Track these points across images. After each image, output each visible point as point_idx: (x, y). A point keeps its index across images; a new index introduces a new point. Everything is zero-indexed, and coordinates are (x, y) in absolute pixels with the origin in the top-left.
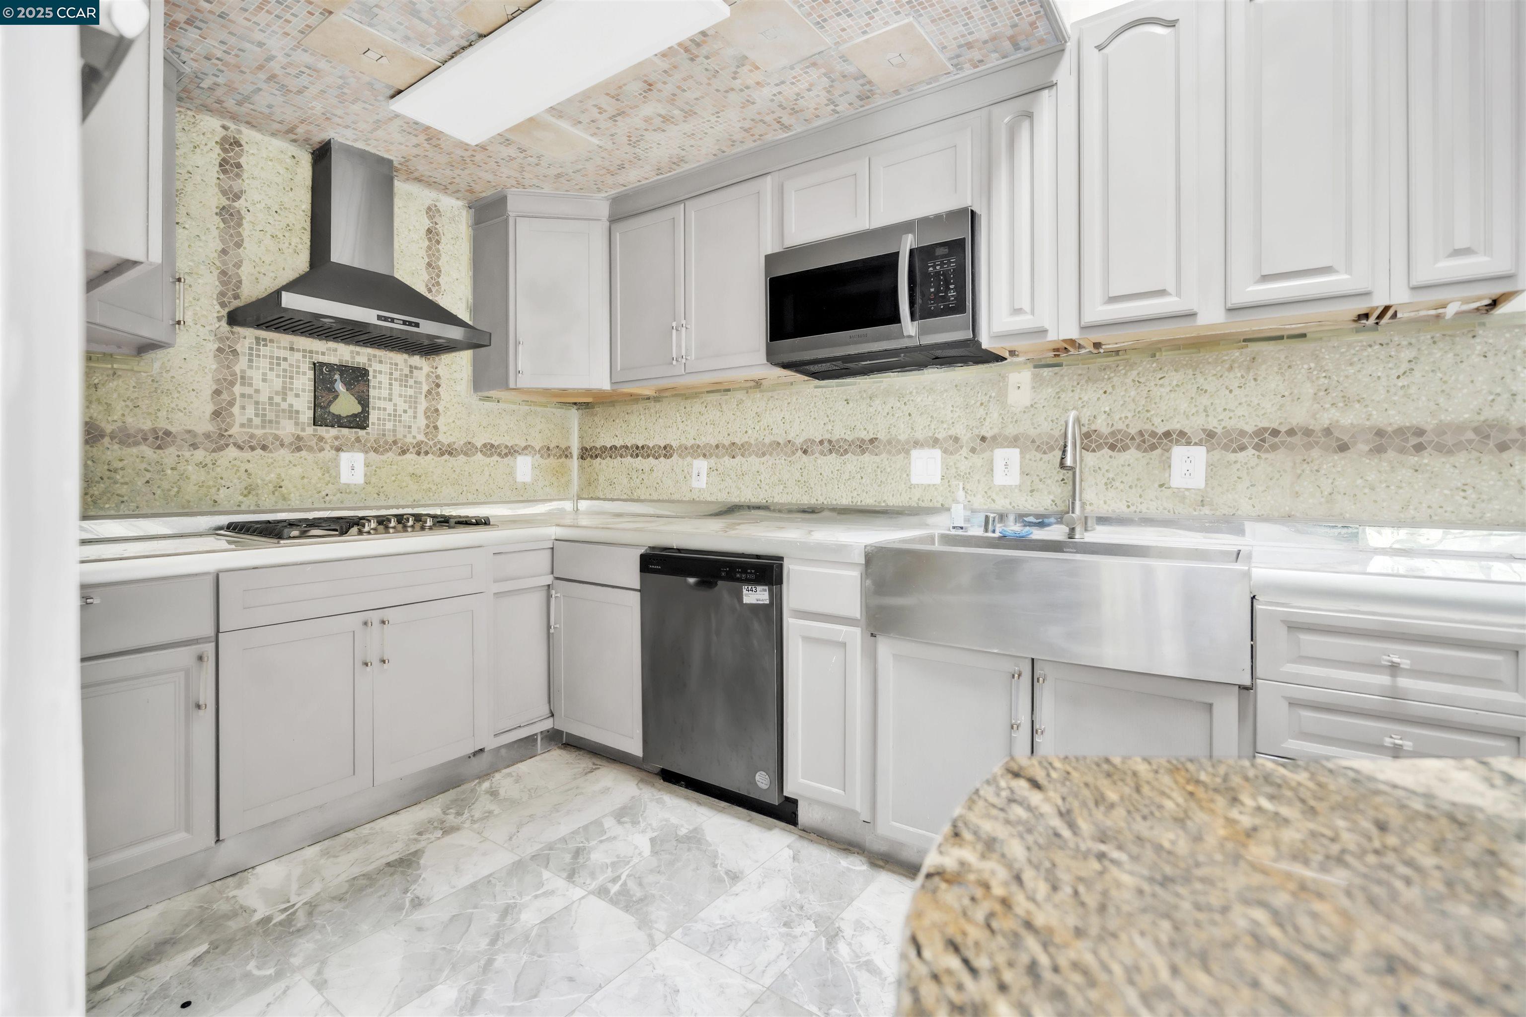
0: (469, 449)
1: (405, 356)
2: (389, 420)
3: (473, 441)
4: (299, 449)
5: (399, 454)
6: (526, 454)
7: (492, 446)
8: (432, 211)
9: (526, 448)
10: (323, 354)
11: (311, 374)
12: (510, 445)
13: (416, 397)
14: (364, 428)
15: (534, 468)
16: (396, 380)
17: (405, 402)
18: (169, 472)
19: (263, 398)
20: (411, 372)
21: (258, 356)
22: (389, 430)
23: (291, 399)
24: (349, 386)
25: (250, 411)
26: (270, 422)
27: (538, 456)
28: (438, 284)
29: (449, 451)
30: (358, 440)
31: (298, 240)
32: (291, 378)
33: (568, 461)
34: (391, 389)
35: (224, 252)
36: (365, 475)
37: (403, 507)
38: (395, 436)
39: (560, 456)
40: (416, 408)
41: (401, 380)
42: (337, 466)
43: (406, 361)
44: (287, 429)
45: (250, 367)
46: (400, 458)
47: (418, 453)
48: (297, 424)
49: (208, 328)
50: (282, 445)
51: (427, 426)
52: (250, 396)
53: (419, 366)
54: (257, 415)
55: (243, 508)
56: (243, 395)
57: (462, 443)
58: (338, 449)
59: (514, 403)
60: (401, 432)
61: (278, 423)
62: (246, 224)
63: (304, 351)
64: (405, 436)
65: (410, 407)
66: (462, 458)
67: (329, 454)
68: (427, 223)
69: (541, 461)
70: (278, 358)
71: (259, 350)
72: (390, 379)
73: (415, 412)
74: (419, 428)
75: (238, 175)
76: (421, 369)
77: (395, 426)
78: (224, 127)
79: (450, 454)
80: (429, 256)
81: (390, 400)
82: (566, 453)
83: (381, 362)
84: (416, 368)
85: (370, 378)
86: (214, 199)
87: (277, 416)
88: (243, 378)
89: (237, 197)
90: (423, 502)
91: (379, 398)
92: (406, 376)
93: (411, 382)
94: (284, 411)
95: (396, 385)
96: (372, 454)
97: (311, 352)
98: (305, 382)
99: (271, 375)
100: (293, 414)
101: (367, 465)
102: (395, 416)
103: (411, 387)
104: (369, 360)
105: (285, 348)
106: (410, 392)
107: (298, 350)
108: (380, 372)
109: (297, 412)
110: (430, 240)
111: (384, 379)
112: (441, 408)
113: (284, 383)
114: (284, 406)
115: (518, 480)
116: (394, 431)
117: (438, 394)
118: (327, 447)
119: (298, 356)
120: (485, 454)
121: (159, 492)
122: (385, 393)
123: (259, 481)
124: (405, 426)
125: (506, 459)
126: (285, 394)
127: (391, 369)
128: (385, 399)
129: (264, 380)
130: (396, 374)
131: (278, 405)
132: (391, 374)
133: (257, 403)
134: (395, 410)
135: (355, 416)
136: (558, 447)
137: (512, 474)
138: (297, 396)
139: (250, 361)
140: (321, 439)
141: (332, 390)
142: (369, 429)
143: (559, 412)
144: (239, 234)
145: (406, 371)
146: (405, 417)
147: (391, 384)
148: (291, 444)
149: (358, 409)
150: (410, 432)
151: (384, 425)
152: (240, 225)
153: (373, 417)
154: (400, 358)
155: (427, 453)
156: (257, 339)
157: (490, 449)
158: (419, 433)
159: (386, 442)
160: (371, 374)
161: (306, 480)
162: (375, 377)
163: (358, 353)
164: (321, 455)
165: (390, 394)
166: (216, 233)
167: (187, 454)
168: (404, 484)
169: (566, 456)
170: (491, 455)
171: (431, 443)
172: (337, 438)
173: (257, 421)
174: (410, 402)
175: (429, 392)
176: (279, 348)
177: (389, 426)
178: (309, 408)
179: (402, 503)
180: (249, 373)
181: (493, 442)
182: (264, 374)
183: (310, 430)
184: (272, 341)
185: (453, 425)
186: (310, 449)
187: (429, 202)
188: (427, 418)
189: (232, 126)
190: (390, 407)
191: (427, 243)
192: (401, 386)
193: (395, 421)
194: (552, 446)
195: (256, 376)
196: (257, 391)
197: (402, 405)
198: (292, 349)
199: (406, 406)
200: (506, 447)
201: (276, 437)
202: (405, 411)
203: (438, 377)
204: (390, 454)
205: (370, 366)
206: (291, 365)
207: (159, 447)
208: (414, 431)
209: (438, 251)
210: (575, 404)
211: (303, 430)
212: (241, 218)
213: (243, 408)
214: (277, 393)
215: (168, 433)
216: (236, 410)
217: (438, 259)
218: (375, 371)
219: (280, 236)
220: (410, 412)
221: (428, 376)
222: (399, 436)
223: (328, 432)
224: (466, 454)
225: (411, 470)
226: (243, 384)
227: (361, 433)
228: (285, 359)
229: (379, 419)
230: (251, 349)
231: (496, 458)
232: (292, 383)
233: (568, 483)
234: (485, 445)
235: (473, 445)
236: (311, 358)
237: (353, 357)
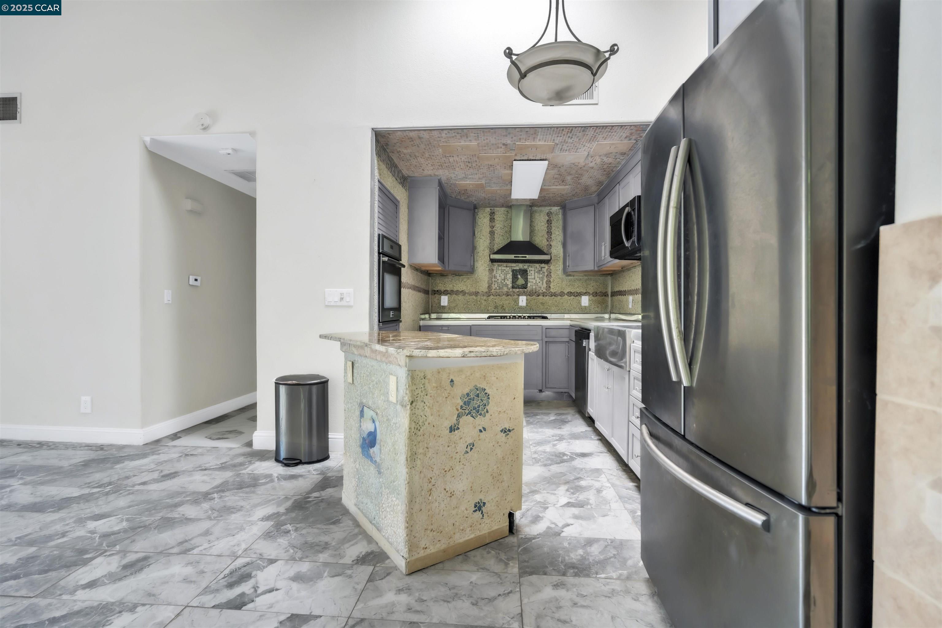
0: (562, 294)
1: (540, 264)
2: (534, 286)
3: (564, 291)
4: (508, 295)
5: (537, 296)
6: (586, 295)
7: (571, 293)
8: (549, 214)
9: (586, 293)
10: (515, 267)
11: (511, 273)
12: (578, 292)
13: (543, 277)
14: (526, 288)
15: (589, 300)
16: (536, 272)
17: (539, 279)
18: (478, 302)
19: (499, 281)
20: (541, 269)
21: (498, 270)
22: (534, 289)
23: (506, 281)
24: (522, 276)
25: (496, 285)
26: (501, 288)
27: (591, 296)
28: (551, 238)
29: (554, 295)
30: (524, 292)
31: (508, 235)
32: (506, 275)
33: (606, 298)
34: (535, 275)
35: (490, 243)
36: (526, 303)
37: (538, 314)
38: (536, 290)
39: (602, 296)
40: (543, 281)
41: (538, 272)
42: (518, 300)
43: (540, 265)
44: (505, 289)
45: (496, 273)
46: (537, 298)
47: (543, 296)
48: (507, 288)
49: (487, 264)
50: (504, 294)
51: (547, 287)
52: (496, 281)
53: (544, 266)
54: (498, 286)
55: (494, 312)
56: (494, 281)
57: (559, 292)
58: (519, 295)
59: (581, 276)
60: (538, 289)
61: (503, 288)
62: (496, 234)
63: (510, 267)
64: (539, 290)
65: (541, 281)
66: (559, 297)
67: (516, 297)
68: (547, 218)
69: (593, 298)
70: (503, 270)
71: (498, 268)
72: (535, 272)
73: (543, 282)
74: (544, 287)
75: (494, 221)
76: (545, 267)
77: (536, 287)
78: (491, 210)
79: (555, 296)
80: (548, 229)
81: (535, 279)
82: (605, 294)
83: (532, 267)
84: (543, 267)
85: (528, 272)
86: (488, 229)
87: (503, 286)
88: (494, 276)
89: (494, 227)
90: (545, 312)
91: (531, 279)
92: (540, 270)
93: (541, 272)
94: (504, 285)
95: (536, 274)
96: (528, 297)
97: (512, 267)
98: (510, 276)
99: (501, 275)
100: (507, 285)
101: (527, 300)
102: (536, 284)
103: (541, 274)
104: (528, 267)
105: (505, 267)
106: (541, 276)
107: (508, 267)
108: (531, 270)
109: (508, 285)
110: (548, 224)
111: (533, 272)
112: (552, 280)
113: (505, 277)
114: (504, 283)
115: (582, 305)
116: (536, 289)
117: (551, 275)
118: (515, 294)
119: (508, 268)
120: (568, 296)
121: (476, 307)
122: (533, 277)
123: (498, 305)
124: (539, 287)
125: (577, 298)
126: (505, 280)
127: (535, 269)
128: (533, 279)
129: (500, 276)
130: (536, 270)
131: (503, 283)
132: (535, 270)
133: (498, 283)
134: (536, 282)
135: (523, 285)
136: (601, 292)
137: (580, 302)
138: (508, 280)
139: (496, 271)
140: (514, 292)
141: (518, 279)
142: (527, 289)
143: (602, 278)
144: (494, 237)
145: (540, 269)
146: (539, 284)
147: (535, 274)
148: (506, 294)
149: (524, 283)
150: (541, 289)
151: (532, 287)
152: (494, 234)
153: (529, 285)
154: (537, 265)
155: (546, 296)
156: (498, 265)
157: (570, 294)
158: (544, 289)
159: (533, 293)
160: (528, 271)
161: (510, 305)
162: (530, 272)
163: (525, 265)
164: (514, 297)
165: (535, 277)
166: (489, 238)
167: (482, 298)
168: (539, 306)
169: (605, 296)
170: (571, 296)
171: (548, 292)
172: (518, 292)
173: (498, 288)
174: (541, 279)
175: (547, 275)
176: (503, 267)
177: (534, 287)
178: (511, 283)
179: (538, 312)
180: (496, 275)
181: (572, 291)
182: (500, 275)
183: (511, 290)
184: (501, 265)
185: (556, 286)
186: (511, 295)
187: (547, 211)
188: (547, 284)
189: (492, 209)
190: (534, 281)
191: (547, 225)
192: (538, 274)
193: (536, 286)
194: (598, 292)
195: (498, 275)
196: (498, 280)
197: (538, 280)
198: (507, 267)
199: (540, 281)
200: (577, 293)
201: (502, 292)
202: (539, 282)
203: (551, 270)
204: (534, 296)
205: (528, 269)
206: (506, 271)
207: (476, 296)
208: (542, 289)
209: (551, 226)
210: (609, 274)
211: (509, 290)
212: (494, 232)
213: (494, 285)
214: (503, 280)
215: (478, 292)
216: (493, 285)
217: (551, 229)
218: (530, 270)
219: (504, 235)
220: (541, 282)
221: (547, 270)
222: (537, 290)
223: (516, 290)
224: (561, 296)
225: (541, 301)
226: (494, 278)
227: (525, 290)
228: (505, 270)
229: (531, 285)
230: (497, 268)
231: (572, 297)
232: (506, 277)
233: (607, 306)
234: (568, 292)
235: (564, 293)
236: (511, 268)
237: (523, 267)
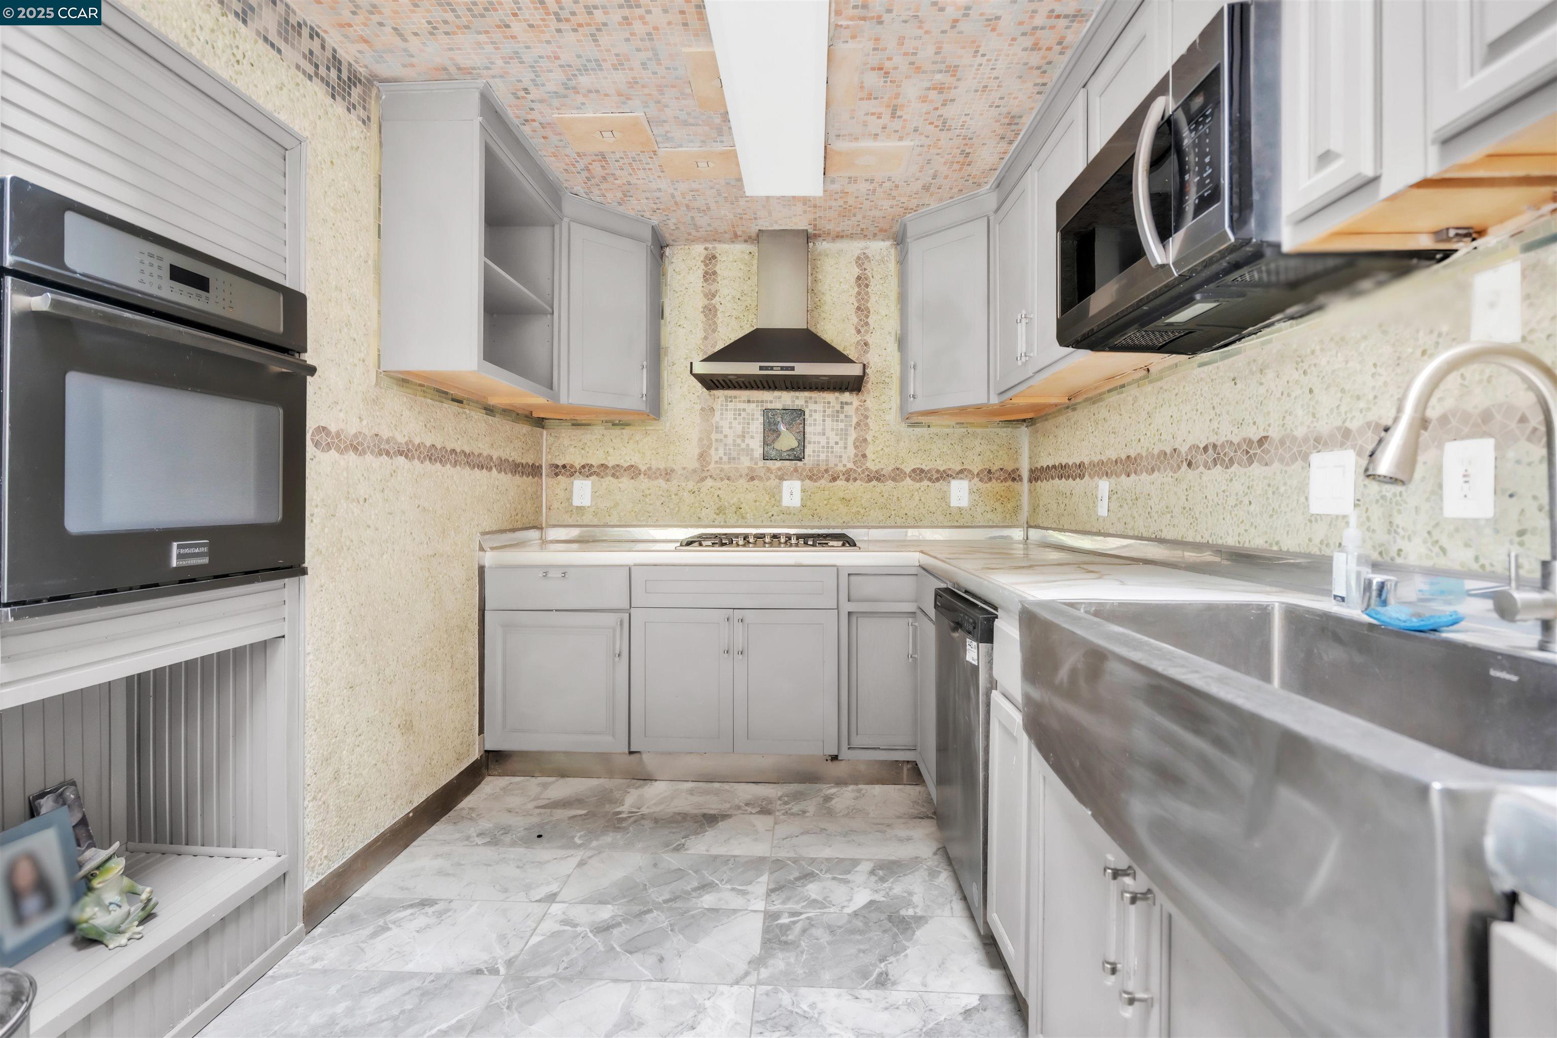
0: (897, 475)
1: (837, 394)
2: (823, 452)
3: (902, 467)
4: (752, 479)
5: (830, 481)
6: (961, 479)
7: (922, 471)
8: (862, 260)
9: (961, 472)
10: (771, 402)
11: (761, 420)
12: (942, 470)
13: (846, 430)
14: (800, 460)
15: (971, 492)
16: (828, 416)
17: (837, 435)
18: (673, 496)
19: (730, 441)
20: (842, 408)
21: (727, 410)
22: (823, 461)
23: (747, 441)
24: (789, 425)
25: (721, 452)
26: (734, 459)
27: (976, 480)
28: (867, 324)
29: (878, 477)
30: (796, 470)
31: (753, 316)
32: (748, 424)
33: (1015, 485)
34: (824, 425)
35: (706, 338)
36: (802, 499)
37: (834, 527)
38: (827, 465)
39: (1005, 480)
40: (846, 439)
41: (833, 416)
42: (780, 492)
43: (837, 398)
44: (745, 463)
45: (722, 419)
46: (831, 484)
47: (848, 480)
48: (752, 459)
49: (696, 394)
50: (741, 476)
51: (856, 455)
52: (721, 440)
53: (849, 401)
54: (725, 454)
55: (716, 523)
56: (717, 440)
57: (890, 469)
58: (782, 478)
59: (948, 426)
60: (833, 461)
61: (739, 459)
62: (719, 314)
63: (758, 402)
64: (836, 465)
65: (841, 439)
66: (890, 483)
67: (774, 482)
68: (856, 271)
69: (980, 485)
70: (739, 410)
71: (727, 405)
72: (824, 416)
73: (846, 444)
74: (849, 457)
75: (714, 280)
76: (851, 404)
77: (827, 456)
78: (706, 249)
79: (878, 480)
80: (858, 301)
81: (824, 434)
82: (1013, 476)
83: (816, 402)
84: (847, 403)
85: (807, 416)
86: (700, 302)
87: (738, 454)
88: (717, 427)
89: (714, 296)
90: (851, 524)
91: (815, 434)
92: (838, 412)
93: (842, 416)
94: (743, 450)
95: (829, 421)
96: (808, 482)
97: (762, 402)
98: (757, 426)
99: (735, 423)
100: (749, 451)
101: (803, 491)
102: (828, 447)
103: (842, 421)
104: (806, 402)
105: (744, 402)
106: (841, 425)
107: (753, 402)
108: (815, 411)
109: (752, 450)
110: (859, 286)
111: (818, 416)
112: (869, 438)
113: (743, 428)
114: (743, 446)
115: (952, 505)
116: (827, 461)
117: (867, 425)
118: (772, 476)
119: (753, 405)
120: (914, 480)
121: (668, 511)
122: (819, 429)
123: (726, 503)
124: (836, 456)
125: (937, 484)
126: (744, 437)
127: (824, 407)
128: (819, 434)
129: (730, 428)
130: (829, 411)
131: (739, 445)
132: (824, 411)
133: (726, 445)
134: (828, 443)
135: (793, 449)
136: (1001, 469)
137: (944, 498)
138: (752, 437)
139: (722, 414)
140: (769, 470)
142: (806, 460)
143: (1004, 432)
144: (715, 323)
145: (838, 407)
146: (837, 449)
147: (824, 421)
148: (747, 475)
149: (795, 444)
150: (841, 461)
151: (818, 456)
152: (715, 315)
153: (808, 451)
154: (831, 397)
155: (855, 480)
156: (726, 397)
157: (919, 474)
158: (849, 462)
159: (819, 471)
160: (807, 413)
161: (757, 503)
162: (811, 416)
163: (797, 398)
164: (768, 483)
165: (824, 429)
166: (701, 325)
167: (684, 484)
168: (835, 507)
169: (1014, 479)
170: (921, 480)
171: (859, 470)
172: (779, 469)
173: (725, 459)
174: (841, 434)
175: (858, 424)
176: (740, 402)
177: (823, 456)
178: (760, 447)
179: (833, 524)
180: (721, 423)
181: (923, 467)
182: (731, 423)
183: (761, 463)
184: (735, 397)
185: (881, 452)
186: (761, 479)
187: (857, 252)
188: (856, 447)
189: (710, 246)
190: (823, 441)
191: (857, 289)
192: (833, 421)
193: (828, 452)
194: (994, 469)
195: (725, 424)
196: (726, 436)
197: (833, 438)
198: (749, 401)
199: (837, 439)
200: (938, 471)
201: (737, 469)
202: (837, 443)
203: (866, 409)
204: (823, 481)
205: (807, 406)
206: (748, 414)
207: (668, 480)
208: (845, 461)
209: (867, 294)
210: (1024, 420)
211: (756, 464)
212: (716, 310)
213: (717, 449)
214: (738, 436)
215: (673, 471)
216: (712, 452)
217: (867, 301)
218: (811, 411)
219: (741, 316)
220: (841, 444)
221: (857, 409)
222: (831, 465)
223: (774, 465)
224: (894, 480)
225: (841, 495)
226: (717, 432)
227: (799, 464)
228: (744, 410)
229: (814, 451)
230: (722, 405)
231: (926, 483)
232: (749, 428)
233: (1017, 509)
234: (914, 471)
235: (902, 471)
236: (762, 406)
237: (793, 402)
